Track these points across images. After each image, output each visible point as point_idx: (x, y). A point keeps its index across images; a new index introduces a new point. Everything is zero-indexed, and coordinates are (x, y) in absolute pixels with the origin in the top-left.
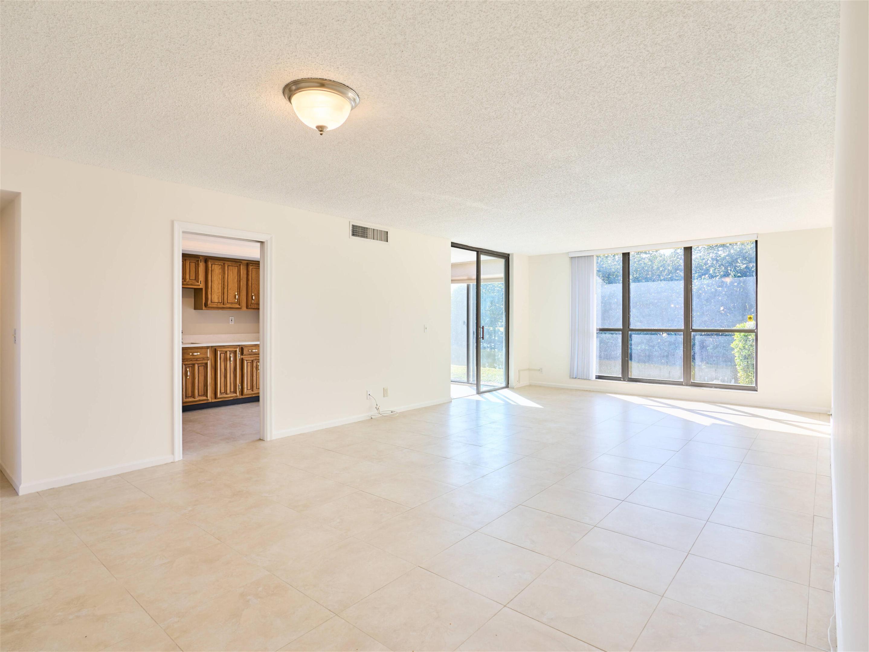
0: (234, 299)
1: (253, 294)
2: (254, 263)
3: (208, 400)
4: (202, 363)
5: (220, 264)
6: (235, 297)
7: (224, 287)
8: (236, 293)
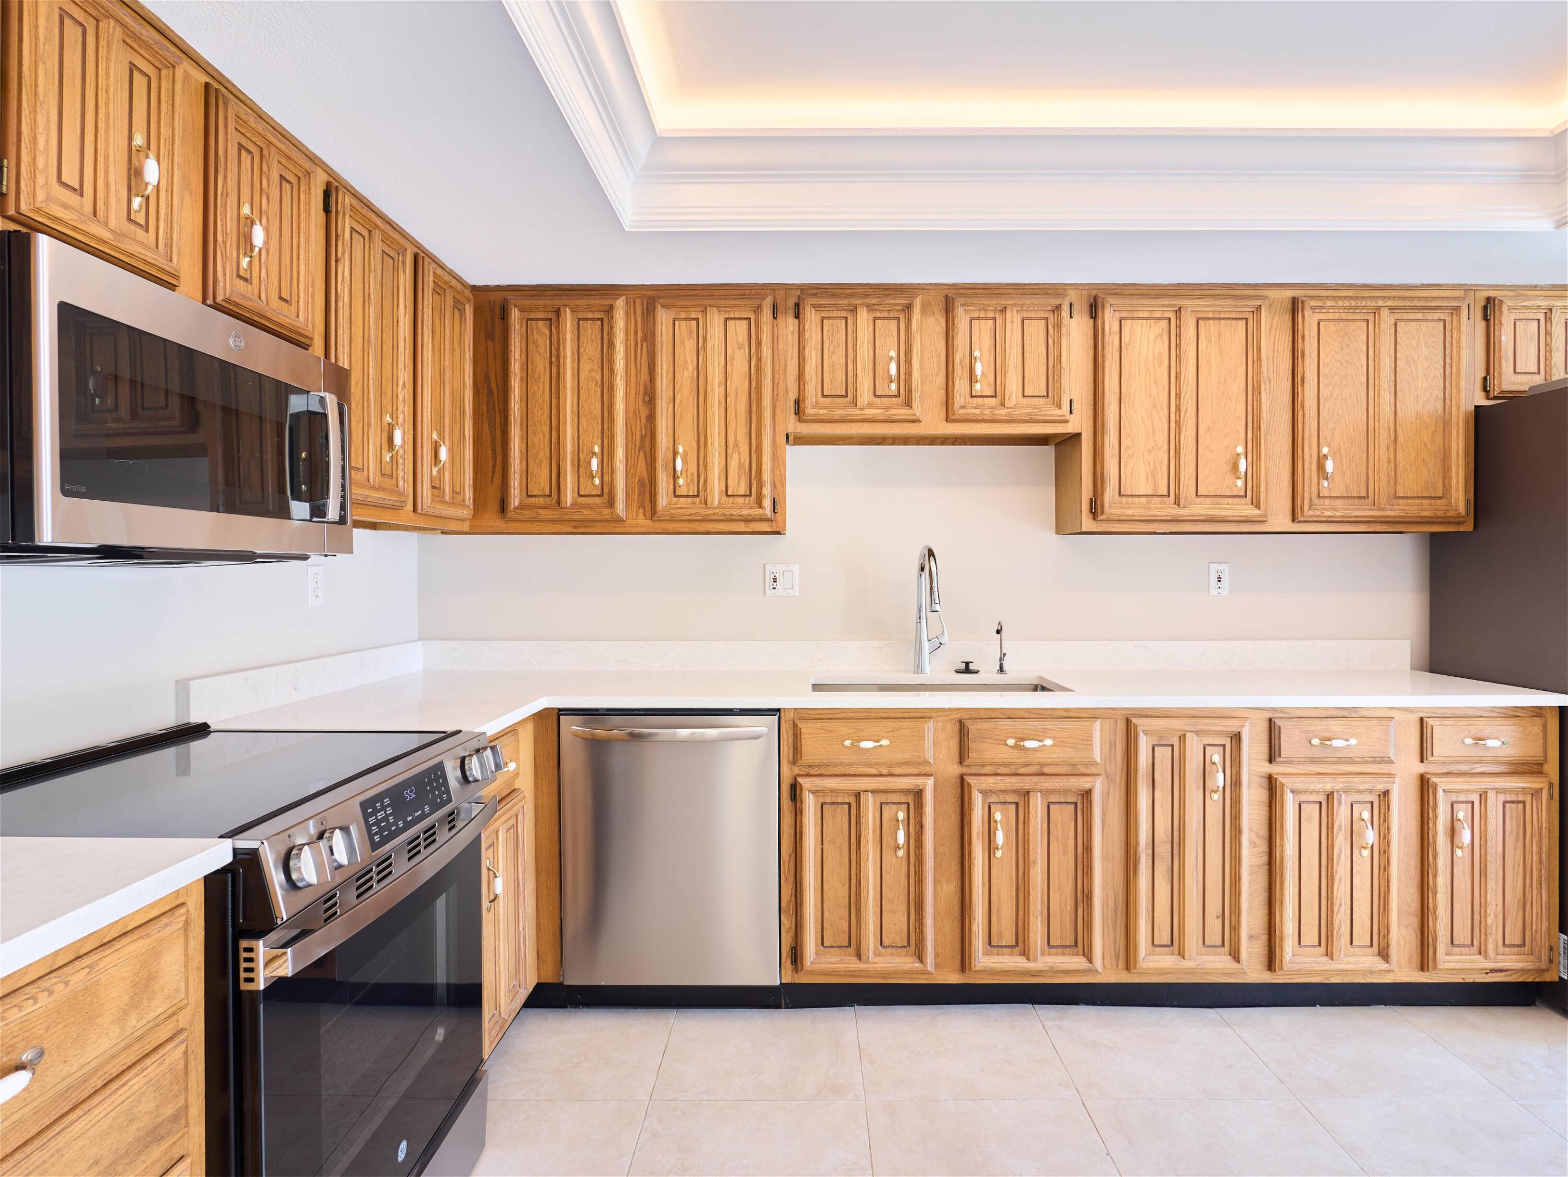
0: (1229, 479)
1: (1325, 450)
2: (1330, 293)
3: (1094, 972)
4: (1066, 791)
5: (1158, 315)
6: (1235, 466)
7: (1178, 423)
8: (1240, 449)
